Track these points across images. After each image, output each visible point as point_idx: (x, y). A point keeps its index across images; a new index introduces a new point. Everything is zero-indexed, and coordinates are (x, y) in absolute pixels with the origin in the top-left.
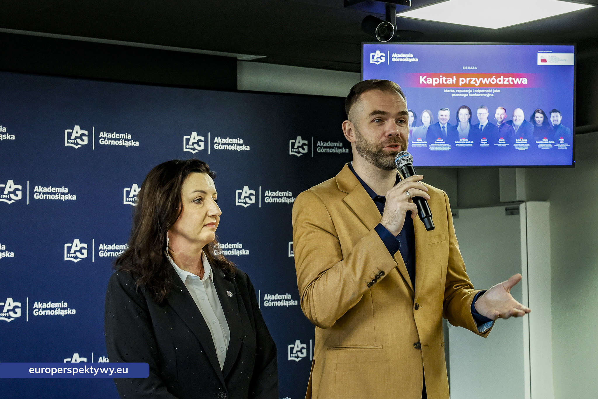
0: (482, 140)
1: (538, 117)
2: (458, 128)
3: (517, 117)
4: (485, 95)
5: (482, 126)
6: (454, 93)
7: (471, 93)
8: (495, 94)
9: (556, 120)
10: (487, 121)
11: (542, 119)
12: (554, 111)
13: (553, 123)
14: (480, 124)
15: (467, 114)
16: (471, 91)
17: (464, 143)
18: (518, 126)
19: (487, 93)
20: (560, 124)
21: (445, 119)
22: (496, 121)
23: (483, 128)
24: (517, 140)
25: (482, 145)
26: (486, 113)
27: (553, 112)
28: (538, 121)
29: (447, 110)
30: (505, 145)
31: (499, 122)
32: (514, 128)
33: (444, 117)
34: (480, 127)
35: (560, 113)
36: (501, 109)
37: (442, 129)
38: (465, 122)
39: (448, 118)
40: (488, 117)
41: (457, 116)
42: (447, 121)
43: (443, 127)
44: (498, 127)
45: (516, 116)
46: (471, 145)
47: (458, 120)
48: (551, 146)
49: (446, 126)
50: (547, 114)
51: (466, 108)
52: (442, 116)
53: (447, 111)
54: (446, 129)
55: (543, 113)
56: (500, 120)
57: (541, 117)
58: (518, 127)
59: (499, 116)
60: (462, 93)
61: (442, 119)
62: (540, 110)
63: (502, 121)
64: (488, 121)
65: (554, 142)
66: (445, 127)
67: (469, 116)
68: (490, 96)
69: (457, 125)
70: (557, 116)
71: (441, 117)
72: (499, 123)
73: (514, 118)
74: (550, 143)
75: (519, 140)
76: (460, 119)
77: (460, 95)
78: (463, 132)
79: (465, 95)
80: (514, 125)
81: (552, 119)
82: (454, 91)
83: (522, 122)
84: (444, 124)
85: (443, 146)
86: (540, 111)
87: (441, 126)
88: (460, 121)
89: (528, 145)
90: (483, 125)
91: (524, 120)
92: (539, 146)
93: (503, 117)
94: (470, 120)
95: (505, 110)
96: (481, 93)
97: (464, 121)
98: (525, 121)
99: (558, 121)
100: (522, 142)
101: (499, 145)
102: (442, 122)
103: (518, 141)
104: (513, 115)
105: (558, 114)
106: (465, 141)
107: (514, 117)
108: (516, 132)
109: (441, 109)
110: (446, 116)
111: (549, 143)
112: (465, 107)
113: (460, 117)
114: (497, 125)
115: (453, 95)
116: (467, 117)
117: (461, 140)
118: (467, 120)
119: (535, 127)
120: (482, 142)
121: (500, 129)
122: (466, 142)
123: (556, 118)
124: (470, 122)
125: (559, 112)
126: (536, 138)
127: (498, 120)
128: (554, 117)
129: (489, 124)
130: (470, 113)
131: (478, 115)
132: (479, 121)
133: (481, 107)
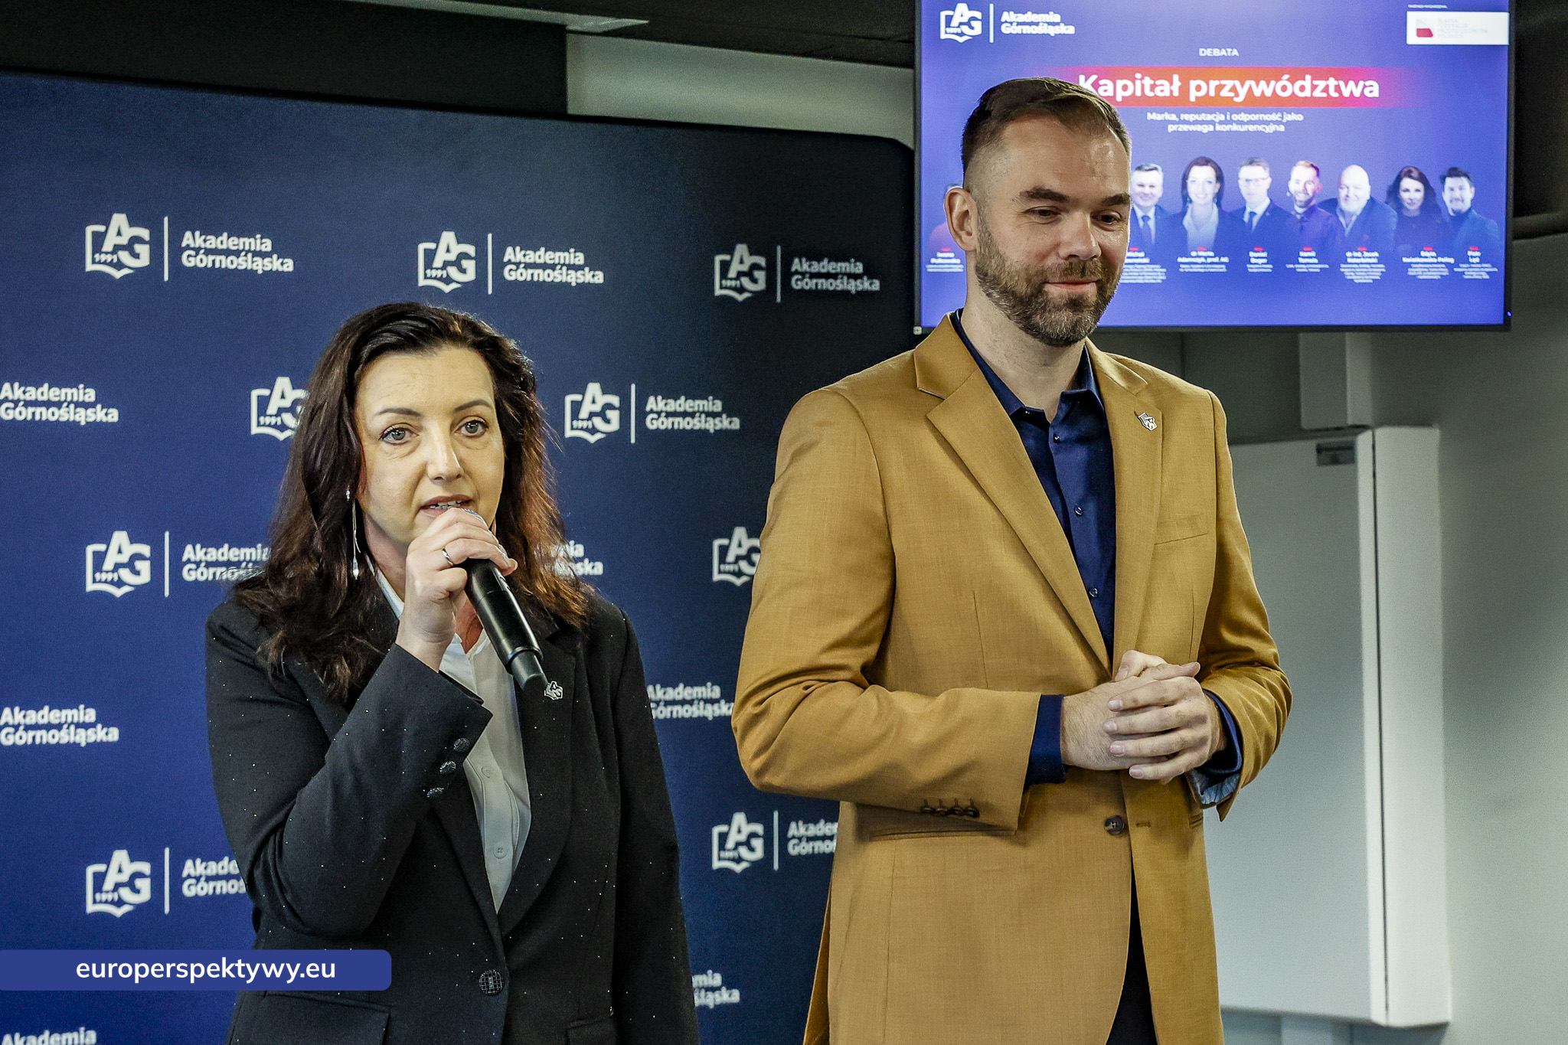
0: (1252, 254)
1: (1407, 190)
2: (1187, 221)
3: (1351, 189)
4: (1260, 128)
5: (1252, 214)
6: (1173, 122)
7: (1221, 123)
8: (1288, 124)
9: (1457, 200)
10: (1267, 202)
11: (1420, 196)
12: (1454, 172)
13: (1451, 207)
14: (1248, 210)
15: (1210, 182)
16: (1222, 117)
17: (1202, 263)
18: (1351, 215)
19: (1267, 123)
20: (1470, 210)
21: (1150, 196)
22: (1292, 200)
23: (1255, 220)
24: (1349, 254)
25: (1251, 268)
26: (1263, 179)
27: (1451, 175)
28: (1409, 201)
29: (1156, 169)
30: (1316, 268)
31: (1299, 204)
32: (1342, 219)
33: (1147, 190)
34: (1246, 218)
35: (1469, 178)
36: (1307, 166)
37: (1141, 223)
38: (1205, 205)
39: (1158, 192)
40: (1268, 190)
41: (1184, 186)
42: (1155, 201)
43: (1145, 218)
44: (1298, 217)
45: (1348, 188)
46: (1223, 269)
47: (1186, 199)
48: (1446, 272)
49: (1151, 214)
50: (1434, 182)
51: (1207, 165)
52: (1142, 185)
53: (1155, 172)
54: (1152, 223)
55: (1422, 178)
56: (1301, 198)
57: (1418, 190)
58: (1354, 218)
59: (1300, 187)
60: (1196, 122)
61: (1143, 195)
62: (1413, 169)
63: (1310, 200)
64: (1271, 200)
65: (1452, 260)
66: (1149, 218)
67: (1215, 187)
68: (1275, 132)
69: (1183, 213)
70: (1461, 188)
71: (1139, 189)
72: (1301, 207)
73: (1343, 193)
74: (1442, 263)
75: (1355, 254)
76: (1192, 195)
77: (1192, 128)
78: (1201, 231)
79: (1206, 129)
80: (1342, 211)
81: (1447, 196)
82: (1174, 117)
83: (1363, 203)
84: (1148, 209)
85: (1146, 270)
86: (1415, 174)
87: (1140, 214)
88: (1191, 201)
89: (1381, 268)
90: (1255, 211)
91: (1368, 197)
92: (1411, 272)
93: (1310, 188)
94: (1219, 198)
95: (1317, 169)
96: (1250, 122)
97: (1201, 202)
98: (1372, 201)
99: (1463, 201)
100: (1363, 260)
101: (1301, 268)
102: (1141, 203)
103: (1353, 257)
104: (1339, 184)
105: (1464, 181)
106: (1206, 258)
107: (1341, 188)
108: (1348, 230)
109: (1139, 168)
110: (1152, 186)
111: (1438, 263)
112: (1205, 162)
113: (1193, 190)
114: (1293, 213)
115: (1171, 128)
116: (1212, 189)
117: (1194, 254)
118: (1210, 197)
119: (1401, 216)
120: (1253, 261)
121: (1304, 224)
122: (1209, 260)
123: (1457, 193)
124: (1219, 204)
125: (1466, 175)
126: (1402, 248)
127: (1298, 198)
128: (1452, 189)
129: (1273, 210)
130: (1220, 178)
131: (1242, 183)
132: (1244, 201)
133: (1251, 162)
